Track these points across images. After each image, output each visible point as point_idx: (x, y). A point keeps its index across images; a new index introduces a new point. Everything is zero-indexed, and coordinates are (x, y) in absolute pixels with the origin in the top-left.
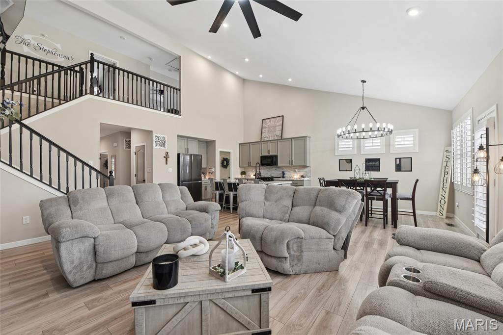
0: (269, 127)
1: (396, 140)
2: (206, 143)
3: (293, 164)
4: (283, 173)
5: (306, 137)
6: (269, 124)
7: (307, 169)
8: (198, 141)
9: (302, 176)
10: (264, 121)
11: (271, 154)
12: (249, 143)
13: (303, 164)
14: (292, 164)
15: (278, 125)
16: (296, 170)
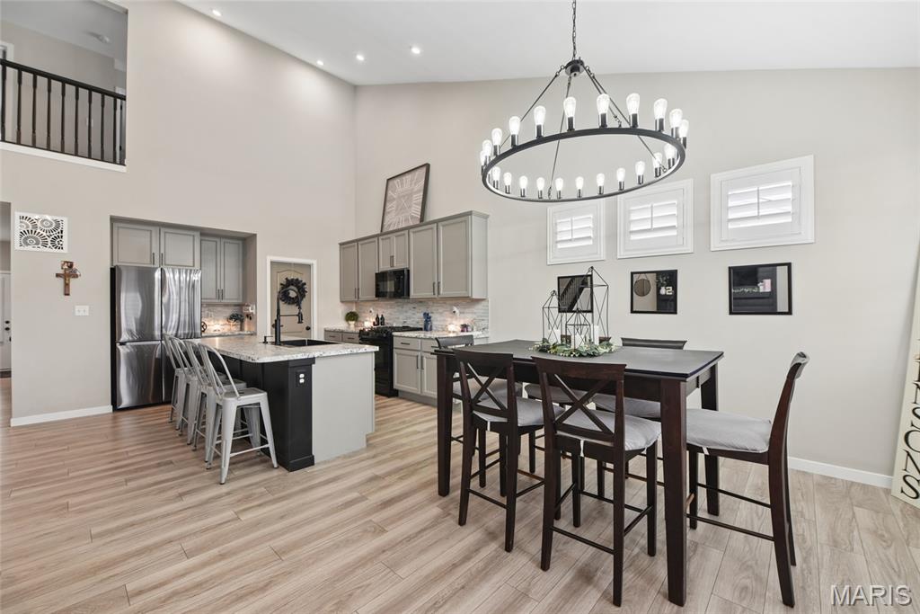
0: (399, 197)
1: (731, 204)
2: (240, 242)
3: (441, 292)
4: (427, 317)
5: (470, 213)
6: (399, 189)
7: (479, 308)
8: (202, 234)
9: (464, 327)
10: (391, 183)
11: (398, 266)
12: (357, 241)
13: (463, 293)
14: (439, 293)
15: (416, 190)
16: (455, 309)
